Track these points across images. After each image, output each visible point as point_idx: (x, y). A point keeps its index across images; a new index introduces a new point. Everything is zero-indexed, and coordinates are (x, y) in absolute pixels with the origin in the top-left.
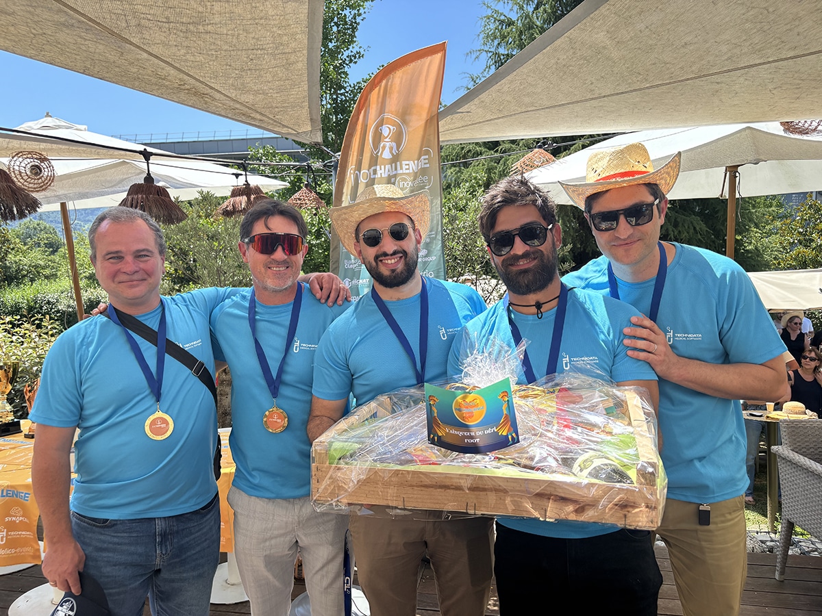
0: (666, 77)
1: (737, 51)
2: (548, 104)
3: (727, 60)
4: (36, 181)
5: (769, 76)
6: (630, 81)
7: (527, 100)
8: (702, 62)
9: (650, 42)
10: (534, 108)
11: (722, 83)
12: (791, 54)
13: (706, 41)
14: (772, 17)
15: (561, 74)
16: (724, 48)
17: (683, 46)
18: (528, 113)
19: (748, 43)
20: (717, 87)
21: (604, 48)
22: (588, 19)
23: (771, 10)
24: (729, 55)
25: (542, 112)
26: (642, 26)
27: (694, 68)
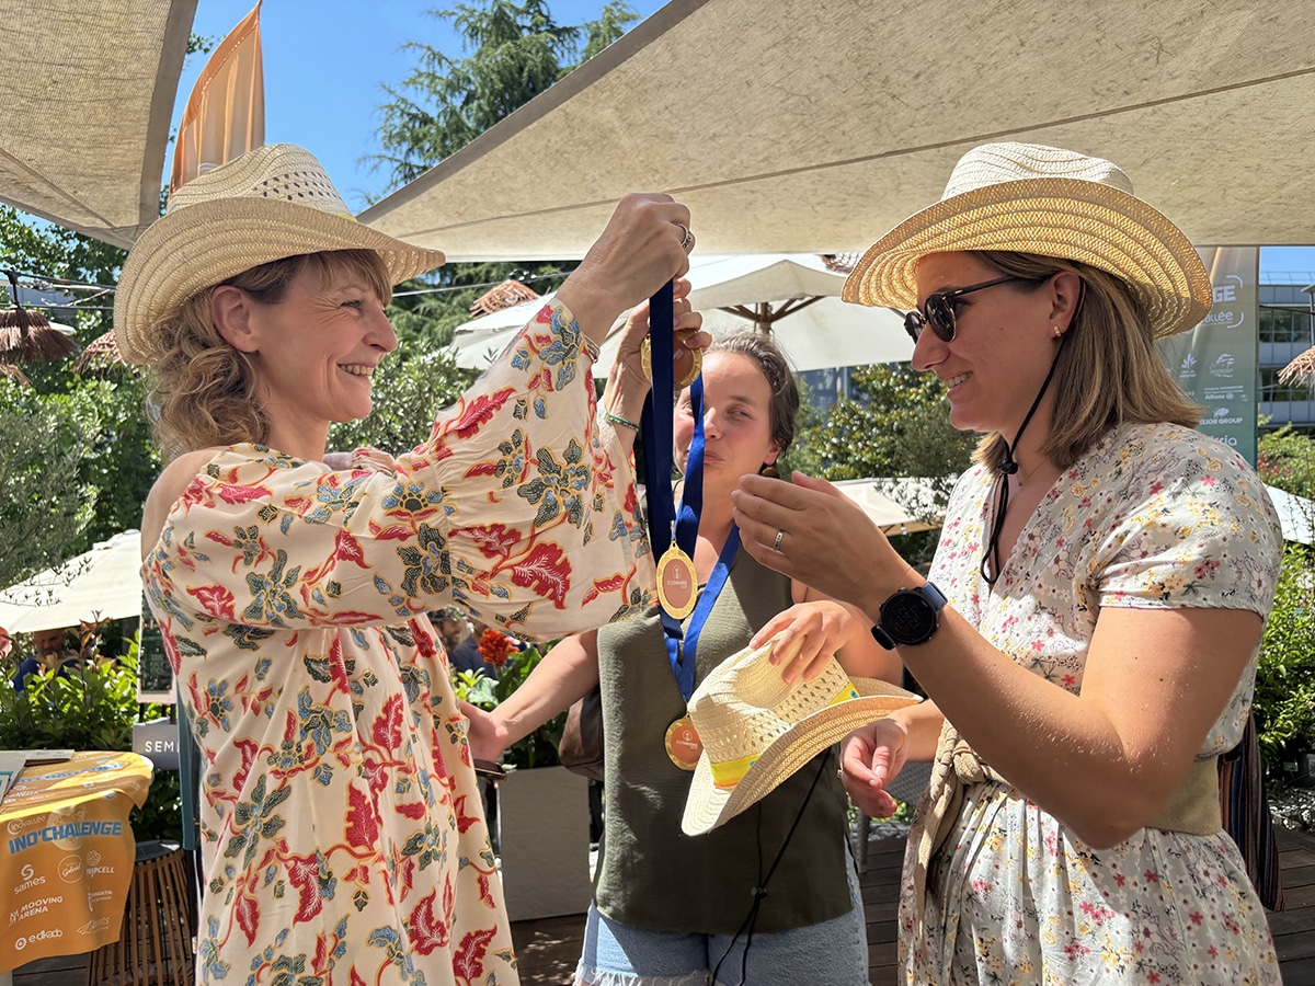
0: (690, 178)
1: (774, 149)
2: (532, 207)
3: (763, 161)
5: (812, 187)
6: (644, 181)
7: (500, 199)
8: (735, 161)
9: (671, 129)
10: (511, 213)
11: (757, 191)
12: (836, 159)
13: (739, 135)
14: (814, 108)
15: (552, 163)
16: (760, 145)
18: (501, 220)
19: (788, 141)
20: (752, 197)
21: (612, 131)
22: (591, 87)
23: (813, 99)
24: (766, 154)
25: (521, 219)
26: (661, 105)
27: (725, 169)
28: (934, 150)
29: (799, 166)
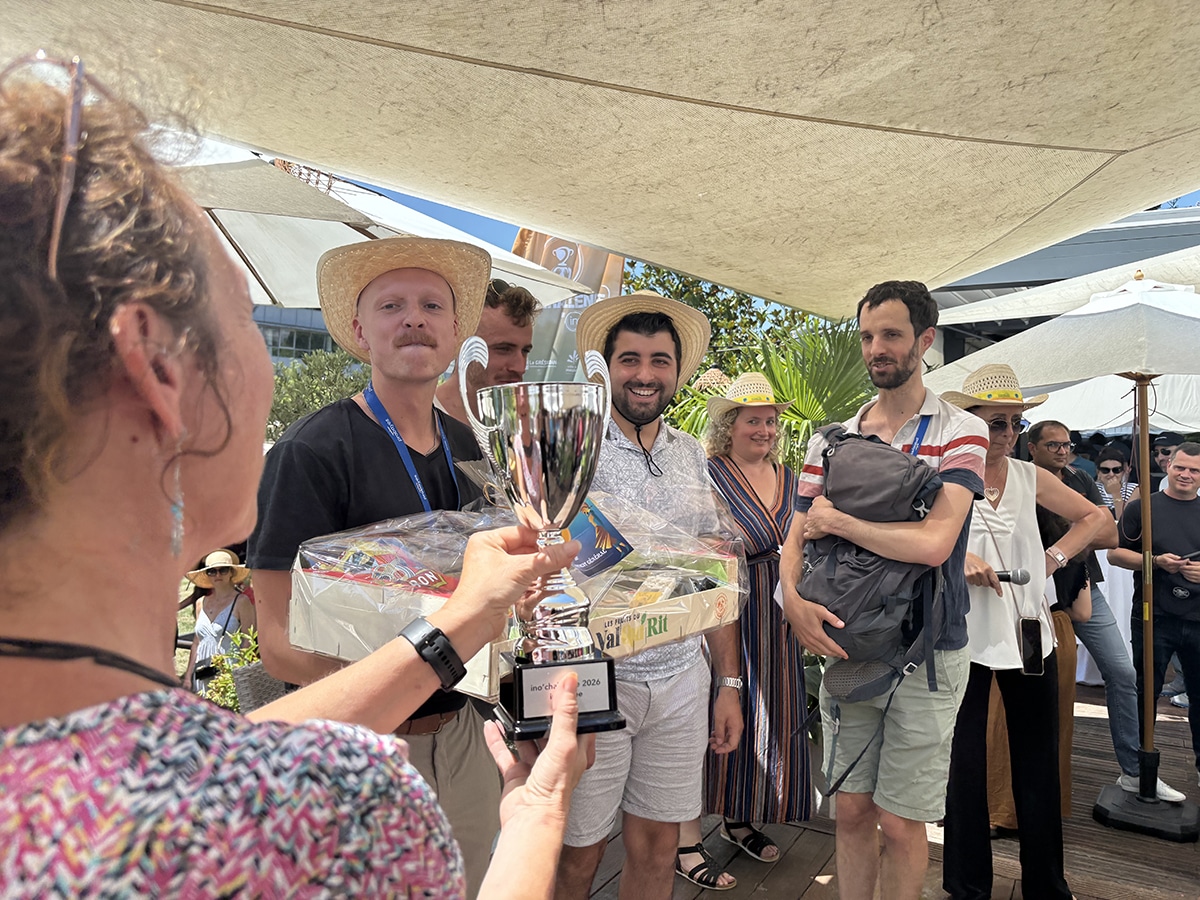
3: (381, 17)
11: (335, 57)
12: (472, 53)
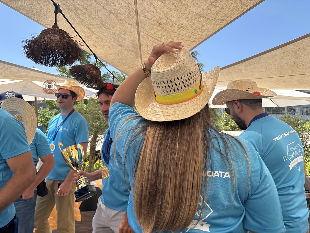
1: (271, 74)
4: (50, 90)
8: (263, 75)
9: (253, 70)
13: (266, 71)
14: (282, 68)
15: (228, 74)
16: (269, 73)
17: (260, 72)
20: (262, 81)
21: (242, 70)
22: (242, 63)
23: (282, 67)
26: (253, 67)
27: (260, 77)
28: (301, 75)
29: (274, 77)
